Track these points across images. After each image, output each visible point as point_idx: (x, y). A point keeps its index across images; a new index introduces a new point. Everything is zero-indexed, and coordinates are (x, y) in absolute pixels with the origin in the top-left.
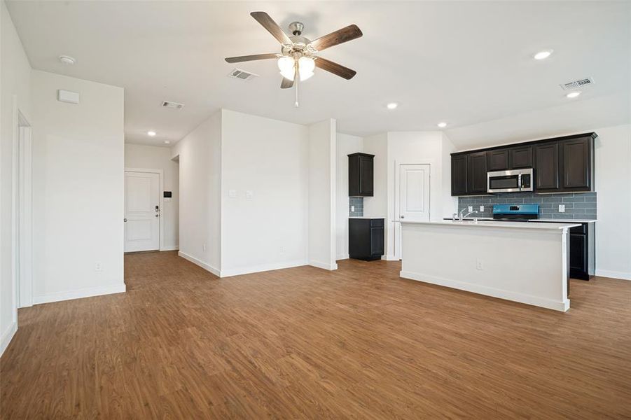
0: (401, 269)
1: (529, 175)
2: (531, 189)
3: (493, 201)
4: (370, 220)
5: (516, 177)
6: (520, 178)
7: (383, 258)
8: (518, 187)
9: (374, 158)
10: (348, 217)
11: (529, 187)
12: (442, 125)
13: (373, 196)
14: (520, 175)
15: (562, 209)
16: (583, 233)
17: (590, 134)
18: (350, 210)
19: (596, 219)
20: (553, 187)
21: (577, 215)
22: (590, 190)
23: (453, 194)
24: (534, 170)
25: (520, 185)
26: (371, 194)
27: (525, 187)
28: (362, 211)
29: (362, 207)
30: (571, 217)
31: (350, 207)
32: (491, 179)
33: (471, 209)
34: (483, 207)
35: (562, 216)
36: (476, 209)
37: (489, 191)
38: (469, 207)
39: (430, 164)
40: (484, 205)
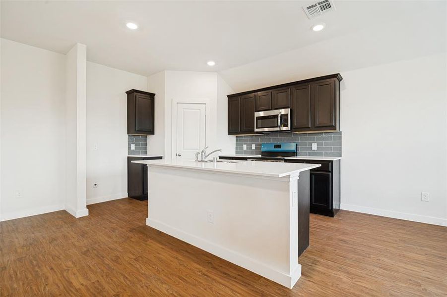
1: (287, 114)
2: (289, 128)
3: (262, 140)
5: (276, 117)
6: (279, 118)
8: (278, 127)
9: (155, 96)
11: (287, 126)
12: (211, 64)
13: (154, 134)
14: (279, 115)
15: (314, 147)
16: (329, 172)
17: (336, 76)
18: (129, 148)
19: (341, 156)
20: (306, 126)
21: (327, 153)
22: (336, 129)
23: (230, 133)
24: (291, 110)
25: (279, 124)
26: (152, 132)
27: (283, 126)
28: (146, 149)
29: (146, 144)
30: (321, 154)
31: (129, 145)
32: (258, 118)
33: (245, 147)
34: (254, 145)
35: (315, 154)
36: (249, 147)
37: (256, 130)
38: (244, 145)
39: (205, 104)
40: (255, 144)
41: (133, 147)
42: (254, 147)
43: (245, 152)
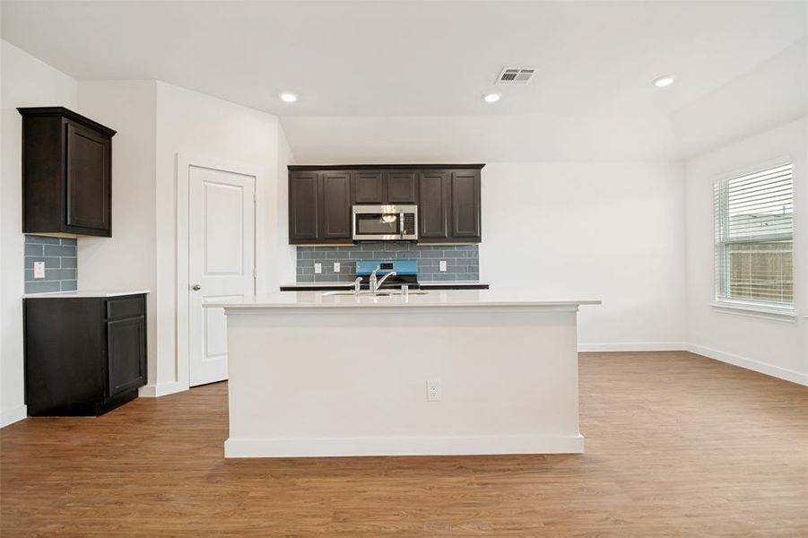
0: (226, 433)
1: (413, 214)
2: (415, 237)
3: (355, 255)
4: (104, 302)
6: (402, 219)
7: (144, 392)
8: (398, 233)
9: (113, 138)
10: (21, 294)
11: (414, 233)
12: (289, 98)
14: (402, 215)
15: (443, 266)
17: (482, 167)
18: (29, 274)
19: (478, 280)
20: (440, 235)
21: (459, 276)
23: (292, 241)
24: (418, 208)
25: (402, 228)
26: (105, 231)
27: (407, 234)
28: (74, 274)
29: (74, 263)
30: (453, 278)
31: (29, 265)
32: (359, 216)
33: (318, 268)
34: (339, 264)
35: (444, 277)
36: (328, 267)
37: (355, 237)
38: (316, 265)
39: (255, 177)
40: (339, 261)
41: (40, 270)
42: (337, 267)
43: (319, 278)
